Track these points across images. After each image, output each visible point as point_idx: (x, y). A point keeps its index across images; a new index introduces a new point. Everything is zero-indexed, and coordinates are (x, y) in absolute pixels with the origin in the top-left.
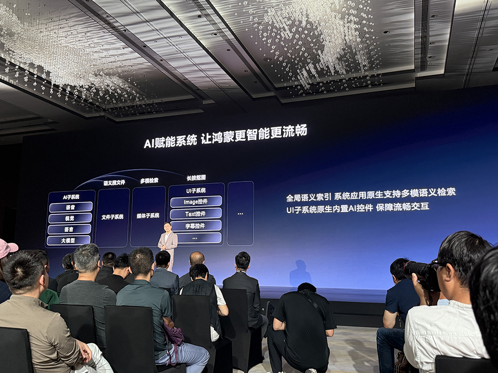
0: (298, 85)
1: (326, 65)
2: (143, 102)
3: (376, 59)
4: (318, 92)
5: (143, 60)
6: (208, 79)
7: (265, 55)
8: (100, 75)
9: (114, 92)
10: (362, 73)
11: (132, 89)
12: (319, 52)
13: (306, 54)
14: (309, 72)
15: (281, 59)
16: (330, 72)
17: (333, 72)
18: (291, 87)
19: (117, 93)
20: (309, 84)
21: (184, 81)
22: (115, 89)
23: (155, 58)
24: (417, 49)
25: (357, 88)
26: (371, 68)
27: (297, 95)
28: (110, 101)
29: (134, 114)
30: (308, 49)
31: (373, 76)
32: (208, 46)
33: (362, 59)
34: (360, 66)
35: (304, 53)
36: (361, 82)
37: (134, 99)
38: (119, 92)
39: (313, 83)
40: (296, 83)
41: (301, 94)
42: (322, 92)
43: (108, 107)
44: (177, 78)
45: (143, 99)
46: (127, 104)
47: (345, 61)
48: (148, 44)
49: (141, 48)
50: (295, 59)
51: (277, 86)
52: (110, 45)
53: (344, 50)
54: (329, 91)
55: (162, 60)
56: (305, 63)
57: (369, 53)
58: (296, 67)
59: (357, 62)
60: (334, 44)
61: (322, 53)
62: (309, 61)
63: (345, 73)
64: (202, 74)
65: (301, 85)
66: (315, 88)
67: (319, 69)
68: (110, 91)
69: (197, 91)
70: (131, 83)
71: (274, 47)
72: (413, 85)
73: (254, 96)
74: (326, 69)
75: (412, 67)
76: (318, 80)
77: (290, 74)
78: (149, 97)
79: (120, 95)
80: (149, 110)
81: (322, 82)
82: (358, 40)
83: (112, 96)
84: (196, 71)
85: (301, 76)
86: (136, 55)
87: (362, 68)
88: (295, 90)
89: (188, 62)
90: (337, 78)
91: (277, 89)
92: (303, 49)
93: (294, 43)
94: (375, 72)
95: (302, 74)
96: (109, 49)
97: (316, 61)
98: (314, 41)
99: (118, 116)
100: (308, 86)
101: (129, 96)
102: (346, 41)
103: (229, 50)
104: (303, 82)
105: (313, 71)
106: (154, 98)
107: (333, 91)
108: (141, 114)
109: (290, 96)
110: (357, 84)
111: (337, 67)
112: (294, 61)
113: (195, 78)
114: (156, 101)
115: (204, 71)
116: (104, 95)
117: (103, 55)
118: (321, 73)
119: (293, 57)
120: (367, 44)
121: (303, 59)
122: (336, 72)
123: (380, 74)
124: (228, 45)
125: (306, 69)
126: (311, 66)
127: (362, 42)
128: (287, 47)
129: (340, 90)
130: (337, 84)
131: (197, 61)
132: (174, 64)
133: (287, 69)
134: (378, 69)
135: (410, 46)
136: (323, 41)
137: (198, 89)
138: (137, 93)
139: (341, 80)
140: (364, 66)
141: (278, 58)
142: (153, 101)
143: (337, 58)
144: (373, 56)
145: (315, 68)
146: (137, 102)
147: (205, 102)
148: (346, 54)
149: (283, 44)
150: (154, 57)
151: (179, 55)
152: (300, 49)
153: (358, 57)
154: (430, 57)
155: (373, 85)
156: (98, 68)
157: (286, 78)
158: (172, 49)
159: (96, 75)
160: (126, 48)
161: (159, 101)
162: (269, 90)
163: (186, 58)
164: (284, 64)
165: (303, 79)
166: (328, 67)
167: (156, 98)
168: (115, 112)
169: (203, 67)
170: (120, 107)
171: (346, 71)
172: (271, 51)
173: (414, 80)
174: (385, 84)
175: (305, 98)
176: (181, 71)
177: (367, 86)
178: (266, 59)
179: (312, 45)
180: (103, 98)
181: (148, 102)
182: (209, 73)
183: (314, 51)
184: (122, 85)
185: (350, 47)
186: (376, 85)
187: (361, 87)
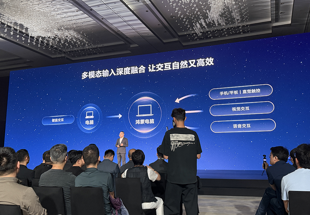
0: (194, 34)
1: (212, 20)
2: (90, 47)
3: (246, 15)
4: (207, 38)
5: (90, 19)
6: (134, 31)
7: (171, 14)
8: (62, 30)
9: (71, 41)
10: (236, 24)
11: (83, 38)
12: (208, 11)
13: (199, 13)
14: (201, 25)
15: (182, 16)
16: (215, 25)
17: (217, 24)
18: (189, 35)
19: (73, 41)
20: (201, 32)
21: (117, 32)
22: (71, 39)
23: (99, 18)
24: (272, 7)
25: (233, 34)
26: (242, 21)
27: (193, 40)
28: (69, 47)
29: (85, 55)
30: (200, 10)
31: (243, 26)
32: (134, 9)
33: (236, 15)
34: (235, 20)
35: (197, 12)
36: (236, 30)
37: (84, 45)
38: (75, 40)
39: (204, 32)
40: (193, 32)
41: (196, 39)
42: (210, 37)
43: (67, 50)
44: (113, 30)
45: (91, 45)
46: (79, 49)
47: (225, 17)
48: (94, 8)
49: (89, 11)
50: (191, 16)
51: (179, 34)
52: (68, 9)
53: (224, 9)
54: (214, 37)
55: (103, 19)
56: (198, 19)
57: (240, 11)
58: (192, 21)
59: (233, 17)
60: (217, 6)
61: (209, 12)
62: (201, 17)
63: (225, 24)
64: (129, 28)
65: (196, 33)
66: (205, 35)
67: (208, 23)
68: (69, 40)
69: (126, 39)
70: (83, 34)
71: (177, 9)
72: (270, 32)
73: (165, 41)
74: (213, 22)
75: (270, 20)
76: (207, 30)
77: (189, 26)
78: (94, 43)
79: (75, 43)
80: (95, 52)
81: (210, 31)
82: (233, 3)
83: (70, 43)
84: (126, 25)
85: (196, 27)
86: (86, 15)
87: (236, 21)
88: (192, 37)
89: (120, 20)
90: (219, 28)
91: (179, 36)
92: (197, 9)
93: (191, 5)
94: (245, 24)
95: (196, 26)
96: (67, 12)
97: (205, 17)
98: (204, 4)
99: (74, 56)
100: (201, 34)
101: (81, 43)
102: (225, 3)
103: (148, 11)
104: (197, 31)
105: (204, 24)
106: (98, 44)
107: (217, 37)
108: (89, 54)
109: (189, 41)
110: (233, 32)
111: (220, 21)
112: (191, 18)
113: (125, 30)
114: (99, 46)
115: (131, 25)
116: (64, 43)
117: (63, 16)
118: (209, 25)
119: (190, 15)
120: (239, 5)
121: (197, 16)
122: (219, 24)
123: (248, 25)
124: (147, 8)
125: (199, 23)
126: (202, 21)
127: (236, 4)
128: (186, 9)
129: (222, 36)
130: (220, 32)
131: (126, 19)
132: (111, 21)
133: (187, 23)
134: (247, 21)
135: (268, 6)
136: (210, 4)
137: (127, 37)
138: (86, 41)
139: (222, 30)
140: (238, 20)
141: (180, 16)
142: (97, 46)
143: (219, 15)
144: (243, 13)
145: (205, 22)
146: (87, 47)
147: (131, 46)
148: (225, 12)
149: (184, 7)
150: (97, 16)
151: (114, 15)
152: (195, 10)
153: (233, 14)
154: (281, 13)
155: (244, 32)
156: (60, 25)
157: (186, 29)
158: (110, 11)
159: (59, 30)
160: (79, 11)
161: (101, 46)
162: (174, 37)
163: (119, 17)
164: (184, 20)
165: (197, 29)
166: (213, 21)
167: (99, 44)
168: (72, 54)
169: (130, 23)
170: (75, 51)
171: (226, 23)
172: (176, 12)
173: (270, 28)
174: (252, 31)
175: (199, 42)
176: (116, 25)
177: (240, 33)
178: (172, 17)
179: (203, 7)
180: (64, 45)
181: (94, 47)
182: (134, 27)
183: (204, 10)
184: (76, 36)
185: (228, 8)
186: (246, 32)
187: (236, 34)
